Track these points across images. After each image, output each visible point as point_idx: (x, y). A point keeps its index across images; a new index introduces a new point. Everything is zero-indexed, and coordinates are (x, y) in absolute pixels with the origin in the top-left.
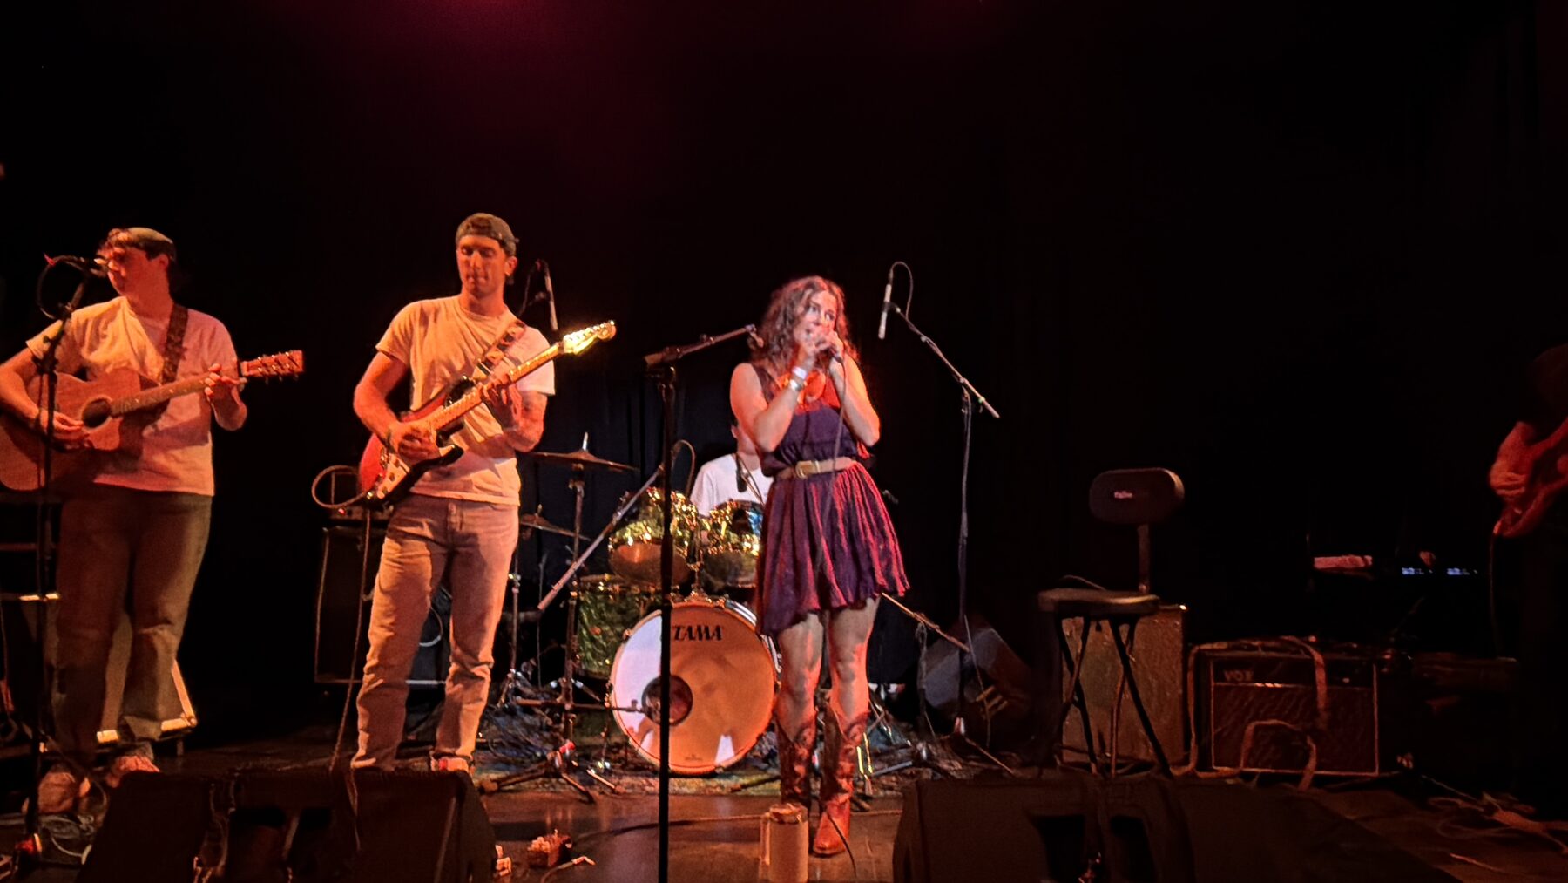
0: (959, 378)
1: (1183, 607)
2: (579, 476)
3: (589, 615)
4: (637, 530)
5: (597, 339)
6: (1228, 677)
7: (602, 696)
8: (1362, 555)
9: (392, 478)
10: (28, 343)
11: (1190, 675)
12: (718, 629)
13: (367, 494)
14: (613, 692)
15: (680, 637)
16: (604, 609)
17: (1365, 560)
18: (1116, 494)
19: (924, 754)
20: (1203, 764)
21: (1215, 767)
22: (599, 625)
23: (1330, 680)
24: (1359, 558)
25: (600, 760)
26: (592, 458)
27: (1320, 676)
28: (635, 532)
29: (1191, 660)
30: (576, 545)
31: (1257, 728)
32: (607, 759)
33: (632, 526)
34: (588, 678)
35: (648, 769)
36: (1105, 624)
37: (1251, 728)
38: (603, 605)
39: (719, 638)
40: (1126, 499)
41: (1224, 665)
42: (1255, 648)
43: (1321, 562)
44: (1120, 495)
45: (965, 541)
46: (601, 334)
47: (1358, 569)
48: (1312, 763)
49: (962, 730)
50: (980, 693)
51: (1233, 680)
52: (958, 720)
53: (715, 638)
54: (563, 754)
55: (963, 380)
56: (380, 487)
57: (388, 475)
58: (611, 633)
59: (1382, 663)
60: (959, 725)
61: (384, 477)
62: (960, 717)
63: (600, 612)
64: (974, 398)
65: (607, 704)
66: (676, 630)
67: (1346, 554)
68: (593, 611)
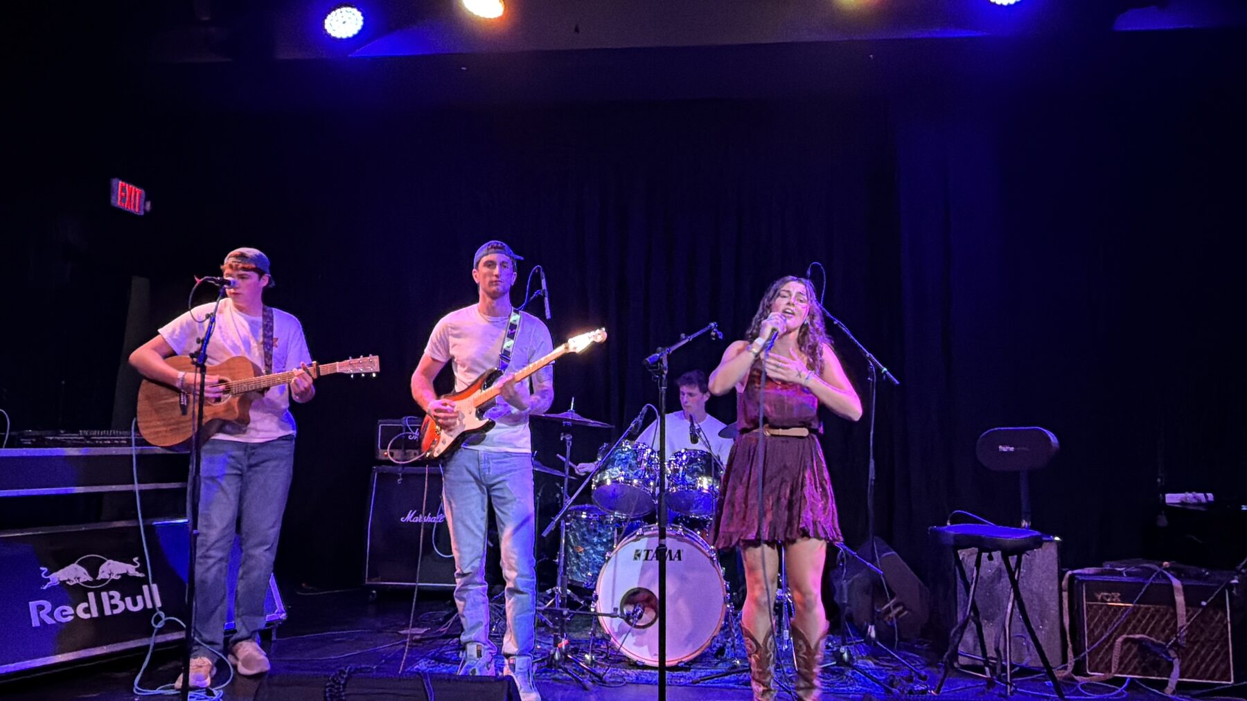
0: (866, 353)
1: (1057, 539)
2: (567, 430)
3: (575, 537)
4: (614, 473)
5: (594, 342)
6: (1099, 597)
7: (589, 602)
8: (1205, 492)
9: (444, 442)
10: (160, 330)
11: (1065, 594)
12: (679, 552)
13: (426, 454)
14: (598, 602)
15: (649, 558)
16: (586, 533)
17: (1206, 497)
18: (1000, 447)
19: (845, 656)
20: (1079, 669)
21: (1089, 673)
22: (582, 545)
23: (1188, 603)
24: (1201, 495)
25: (588, 654)
26: (577, 417)
27: (1180, 599)
28: (613, 475)
29: (1064, 583)
30: (566, 484)
31: (1126, 641)
32: (593, 652)
33: (610, 470)
34: (575, 588)
35: (625, 661)
36: (997, 555)
37: (1120, 640)
38: (585, 529)
39: (680, 559)
40: (1009, 452)
41: (1094, 587)
42: (1120, 573)
43: (1172, 498)
44: (1003, 448)
45: (873, 482)
46: (596, 338)
47: (1200, 504)
48: (1176, 670)
49: (873, 634)
50: (887, 602)
51: (1102, 600)
52: (870, 627)
53: (676, 559)
54: (560, 649)
55: (868, 354)
56: (436, 449)
57: (441, 440)
58: (591, 551)
59: (1230, 587)
60: (871, 630)
61: (438, 441)
62: (872, 625)
63: (583, 535)
64: (879, 370)
65: (593, 610)
66: (646, 552)
67: (1190, 492)
68: (577, 534)
